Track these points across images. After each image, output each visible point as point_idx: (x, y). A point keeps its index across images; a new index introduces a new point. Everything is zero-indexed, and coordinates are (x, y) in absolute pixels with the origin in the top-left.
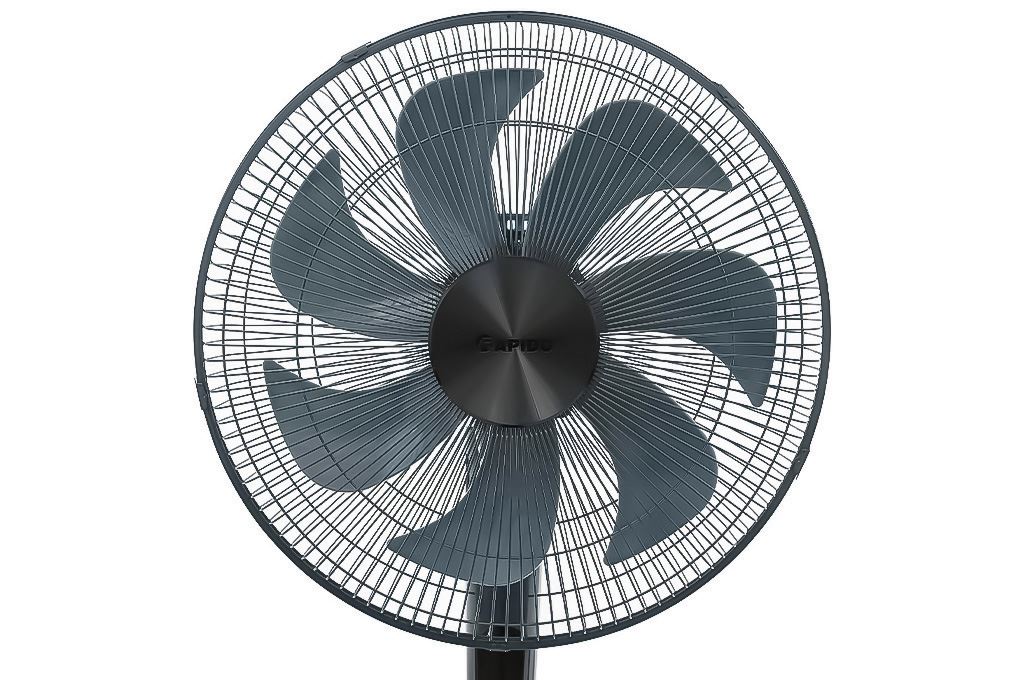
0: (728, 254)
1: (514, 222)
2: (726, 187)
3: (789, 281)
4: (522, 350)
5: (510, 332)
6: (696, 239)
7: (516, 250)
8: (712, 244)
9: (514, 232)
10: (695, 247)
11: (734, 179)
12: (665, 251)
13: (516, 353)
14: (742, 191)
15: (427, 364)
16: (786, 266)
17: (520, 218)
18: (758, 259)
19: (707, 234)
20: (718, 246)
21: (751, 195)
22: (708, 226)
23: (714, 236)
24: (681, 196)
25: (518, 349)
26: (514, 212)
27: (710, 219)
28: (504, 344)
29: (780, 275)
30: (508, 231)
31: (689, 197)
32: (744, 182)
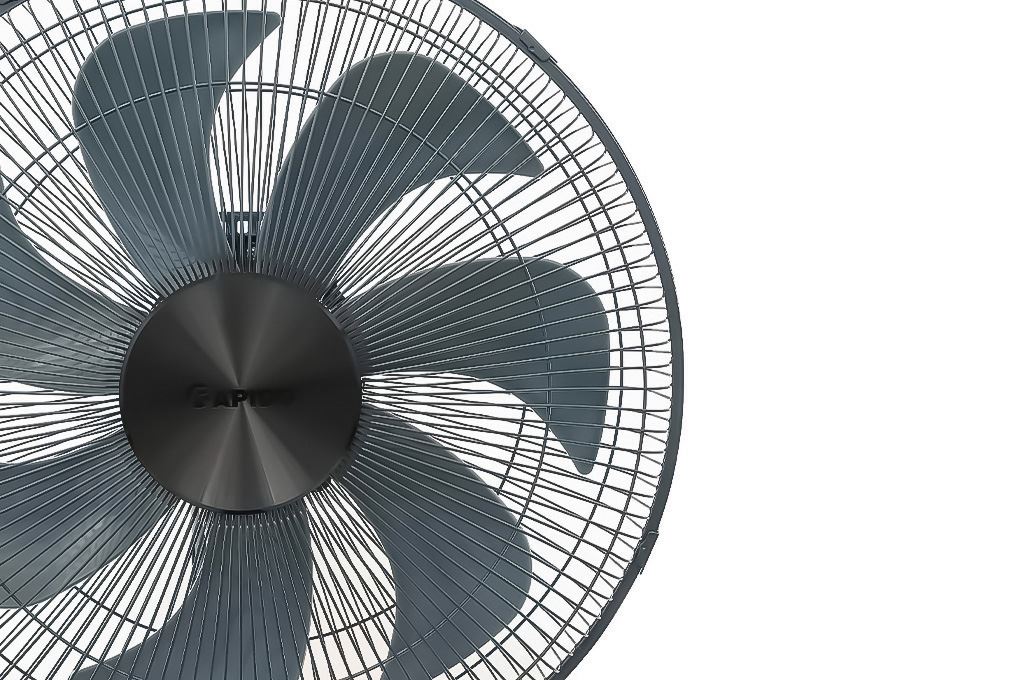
0: (540, 265)
1: (246, 223)
2: (535, 170)
3: (625, 299)
4: (252, 404)
5: (236, 382)
6: (497, 242)
7: (247, 263)
8: (516, 250)
9: (246, 238)
10: (494, 253)
11: (547, 160)
12: (452, 261)
13: (243, 409)
14: (558, 176)
15: (118, 427)
16: (621, 279)
17: (254, 218)
18: (581, 270)
19: (509, 236)
20: (524, 253)
21: (571, 181)
22: (511, 226)
23: (519, 240)
24: (472, 185)
25: (246, 404)
26: (246, 209)
27: (513, 215)
28: (228, 397)
29: (614, 291)
30: (237, 235)
31: (483, 186)
32: (560, 164)
